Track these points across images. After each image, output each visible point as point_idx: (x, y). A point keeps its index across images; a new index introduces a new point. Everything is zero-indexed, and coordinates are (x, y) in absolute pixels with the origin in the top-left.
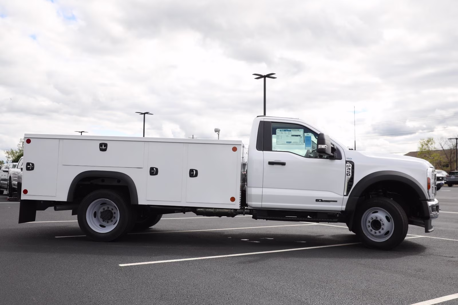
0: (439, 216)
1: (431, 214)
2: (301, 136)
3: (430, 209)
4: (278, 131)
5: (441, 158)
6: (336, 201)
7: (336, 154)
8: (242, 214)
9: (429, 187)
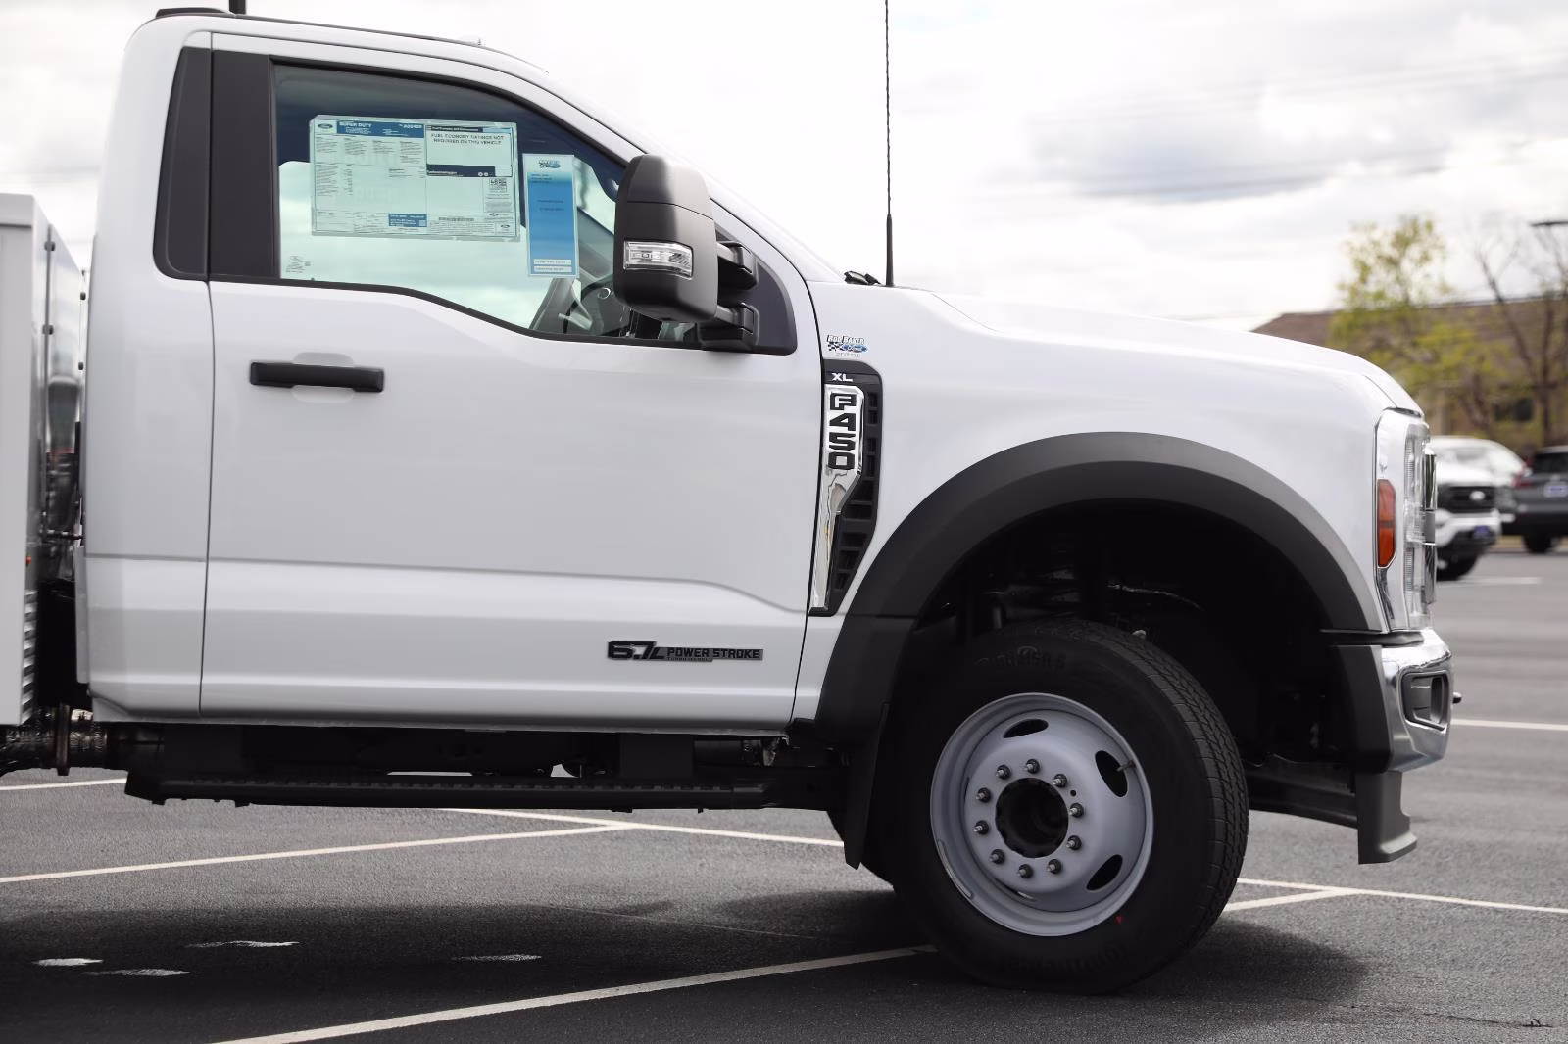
0: (1451, 748)
1: (1398, 737)
2: (499, 172)
3: (1394, 700)
4: (322, 130)
5: (1481, 359)
6: (755, 655)
7: (751, 313)
8: (47, 766)
9: (1385, 549)
